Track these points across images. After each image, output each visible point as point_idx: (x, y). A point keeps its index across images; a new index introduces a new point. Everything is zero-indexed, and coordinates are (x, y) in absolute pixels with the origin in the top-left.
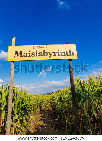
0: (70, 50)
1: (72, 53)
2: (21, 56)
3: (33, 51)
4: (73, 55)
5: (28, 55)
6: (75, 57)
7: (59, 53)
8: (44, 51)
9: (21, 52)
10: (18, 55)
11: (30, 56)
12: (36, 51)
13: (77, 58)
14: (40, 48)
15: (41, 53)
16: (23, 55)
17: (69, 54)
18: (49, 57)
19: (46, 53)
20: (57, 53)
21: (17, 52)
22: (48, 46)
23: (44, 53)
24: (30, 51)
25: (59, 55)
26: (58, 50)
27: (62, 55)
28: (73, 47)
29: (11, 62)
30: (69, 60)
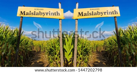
0: (115, 11)
1: (116, 13)
2: (82, 15)
3: (90, 12)
4: (117, 13)
5: (87, 15)
6: (119, 15)
7: (107, 12)
8: (98, 12)
9: (82, 13)
10: (80, 15)
11: (88, 15)
12: (93, 12)
13: (120, 16)
14: (95, 10)
15: (96, 13)
16: (83, 15)
17: (114, 13)
18: (101, 15)
19: (99, 13)
20: (107, 13)
21: (79, 13)
22: (100, 8)
23: (98, 13)
24: (88, 12)
25: (108, 14)
26: (107, 11)
27: (110, 14)
28: (117, 9)
29: (76, 19)
30: (115, 17)
